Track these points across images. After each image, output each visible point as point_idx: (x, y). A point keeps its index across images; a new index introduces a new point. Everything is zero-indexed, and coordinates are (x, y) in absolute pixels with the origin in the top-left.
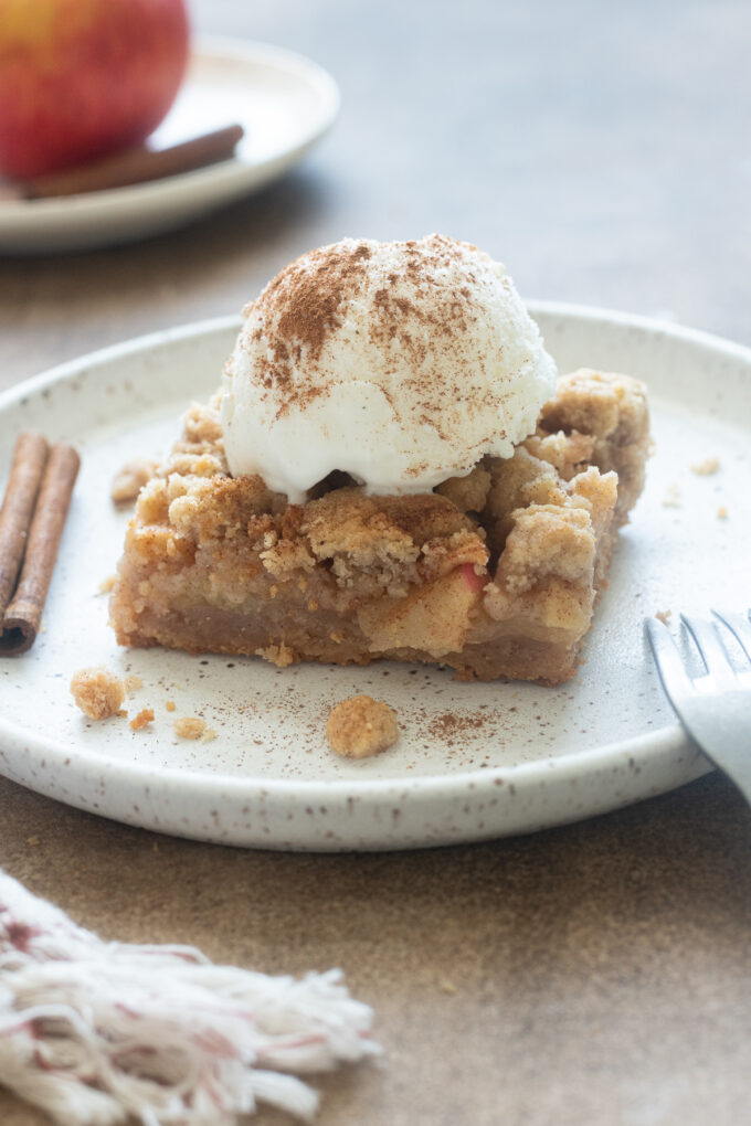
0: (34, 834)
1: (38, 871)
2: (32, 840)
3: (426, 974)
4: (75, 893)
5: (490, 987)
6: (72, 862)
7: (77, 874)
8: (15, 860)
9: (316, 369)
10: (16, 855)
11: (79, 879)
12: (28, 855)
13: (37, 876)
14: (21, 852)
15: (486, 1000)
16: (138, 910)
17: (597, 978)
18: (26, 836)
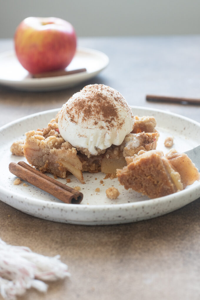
0: (10, 214)
1: (10, 222)
2: (9, 216)
3: (99, 248)
4: (18, 227)
5: (114, 252)
6: (18, 221)
7: (19, 223)
8: (5, 220)
9: (119, 120)
10: (5, 219)
11: (19, 224)
12: (8, 219)
13: (9, 224)
14: (6, 218)
15: (112, 255)
16: (32, 232)
17: (139, 251)
18: (8, 215)
